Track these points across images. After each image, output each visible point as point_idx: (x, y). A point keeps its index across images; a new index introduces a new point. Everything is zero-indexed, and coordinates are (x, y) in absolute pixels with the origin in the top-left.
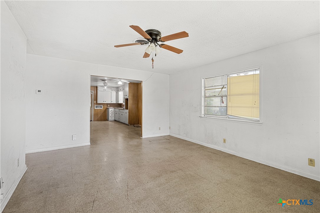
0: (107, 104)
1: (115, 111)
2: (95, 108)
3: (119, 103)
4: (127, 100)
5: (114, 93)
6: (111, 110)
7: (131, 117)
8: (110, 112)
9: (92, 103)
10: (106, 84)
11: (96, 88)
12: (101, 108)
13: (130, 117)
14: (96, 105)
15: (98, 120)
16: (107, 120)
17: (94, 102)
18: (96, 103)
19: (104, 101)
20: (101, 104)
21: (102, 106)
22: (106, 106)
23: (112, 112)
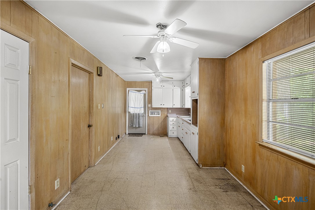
0: (167, 108)
2: (150, 115)
3: (185, 107)
4: (195, 101)
6: (172, 119)
8: (170, 123)
9: (145, 107)
10: (158, 74)
11: (151, 84)
12: (158, 115)
14: (151, 111)
15: (154, 134)
16: (166, 136)
17: (148, 106)
18: (151, 108)
19: (161, 105)
20: (159, 109)
21: (160, 113)
22: (167, 112)
23: (174, 122)
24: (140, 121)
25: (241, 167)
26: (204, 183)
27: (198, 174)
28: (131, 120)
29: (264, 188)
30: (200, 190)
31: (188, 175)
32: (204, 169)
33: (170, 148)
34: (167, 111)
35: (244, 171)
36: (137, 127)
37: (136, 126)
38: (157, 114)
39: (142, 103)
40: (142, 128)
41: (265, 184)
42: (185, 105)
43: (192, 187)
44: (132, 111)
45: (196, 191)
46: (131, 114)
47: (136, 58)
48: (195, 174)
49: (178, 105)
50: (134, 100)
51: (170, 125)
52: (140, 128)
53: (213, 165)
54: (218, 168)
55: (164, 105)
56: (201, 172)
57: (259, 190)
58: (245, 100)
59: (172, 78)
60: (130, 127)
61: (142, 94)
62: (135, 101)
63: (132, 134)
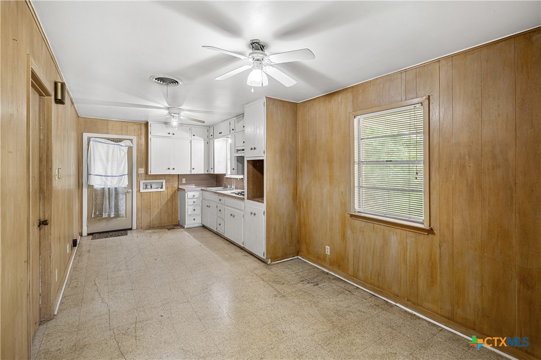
0: (178, 175)
1: (203, 199)
2: (142, 190)
5: (199, 145)
6: (192, 194)
7: (275, 229)
8: (189, 202)
9: (130, 174)
11: (143, 128)
12: (159, 190)
13: (273, 230)
14: (144, 181)
15: (151, 227)
16: (178, 227)
17: (137, 172)
18: (143, 176)
19: (169, 169)
20: (162, 177)
21: (164, 184)
22: (177, 183)
23: (195, 200)
24: (119, 204)
25: (325, 250)
26: (287, 282)
27: (271, 273)
28: (96, 204)
29: (358, 266)
30: (287, 292)
31: (259, 278)
32: (274, 264)
33: (203, 246)
34: (177, 181)
35: (329, 254)
36: (112, 216)
37: (109, 215)
38: (157, 187)
39: (124, 166)
40: (123, 217)
41: (359, 261)
42: (213, 169)
43: (275, 293)
44: (97, 183)
45: (284, 296)
46: (96, 190)
47: (158, 79)
48: (268, 275)
49: (200, 169)
50: (104, 159)
51: (188, 205)
52: (119, 219)
53: (285, 256)
54: (291, 259)
55: (174, 169)
56: (274, 269)
57: (351, 271)
58: (330, 161)
59: (204, 122)
60: (94, 218)
61: (123, 148)
62: (108, 162)
63: (97, 233)
